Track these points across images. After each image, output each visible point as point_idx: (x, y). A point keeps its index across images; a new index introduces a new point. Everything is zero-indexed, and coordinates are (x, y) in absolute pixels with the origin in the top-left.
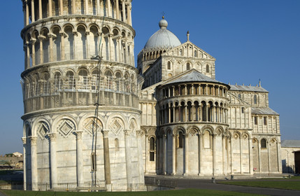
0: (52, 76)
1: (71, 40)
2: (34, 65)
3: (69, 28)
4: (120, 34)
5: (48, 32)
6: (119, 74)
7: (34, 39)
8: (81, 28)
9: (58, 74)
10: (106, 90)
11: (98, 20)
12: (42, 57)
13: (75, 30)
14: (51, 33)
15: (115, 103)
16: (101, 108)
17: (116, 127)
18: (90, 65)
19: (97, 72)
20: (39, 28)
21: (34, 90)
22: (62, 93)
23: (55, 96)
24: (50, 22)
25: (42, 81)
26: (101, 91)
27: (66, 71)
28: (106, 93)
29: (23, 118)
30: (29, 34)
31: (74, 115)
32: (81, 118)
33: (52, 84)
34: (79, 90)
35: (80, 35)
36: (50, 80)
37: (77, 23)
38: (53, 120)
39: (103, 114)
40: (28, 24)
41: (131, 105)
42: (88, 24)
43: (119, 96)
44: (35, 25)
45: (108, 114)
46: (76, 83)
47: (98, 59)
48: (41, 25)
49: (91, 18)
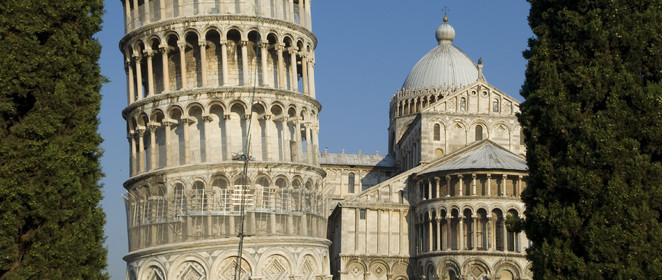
0: (170, 189)
1: (201, 127)
2: (143, 172)
3: (196, 109)
4: (285, 112)
5: (163, 117)
6: (281, 181)
7: (142, 127)
8: (217, 108)
9: (179, 187)
10: (258, 210)
11: (244, 94)
12: (154, 158)
13: (206, 112)
14: (167, 119)
15: (274, 232)
16: (249, 242)
17: (275, 271)
18: (230, 169)
19: (243, 180)
20: (149, 110)
21: (143, 213)
22: (185, 218)
23: (173, 223)
24: (165, 101)
25: (154, 198)
26: (249, 213)
27: (192, 182)
28: (258, 215)
29: (125, 259)
30: (133, 119)
31: (204, 254)
32: (214, 258)
33: (169, 203)
34: (214, 213)
35: (216, 118)
36: (166, 196)
37: (209, 101)
38: (171, 263)
39: (252, 251)
40: (132, 101)
41: (306, 232)
42: (227, 102)
43: (282, 218)
44: (143, 104)
45: (260, 251)
46: (209, 202)
47: (245, 158)
48: (151, 105)
49: (233, 91)
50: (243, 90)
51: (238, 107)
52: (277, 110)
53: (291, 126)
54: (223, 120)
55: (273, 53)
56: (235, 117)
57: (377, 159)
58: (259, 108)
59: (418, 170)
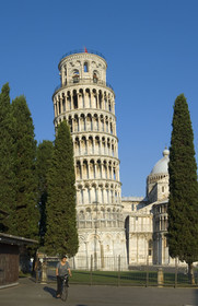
1: (82, 192)
3: (80, 187)
4: (110, 187)
6: (109, 210)
8: (87, 186)
13: (83, 188)
18: (92, 206)
19: (96, 210)
28: (101, 221)
35: (87, 189)
37: (84, 184)
42: (90, 184)
43: (109, 222)
46: (85, 217)
47: (97, 203)
49: (92, 180)
50: (96, 180)
51: (94, 185)
52: (107, 186)
53: (112, 191)
54: (89, 190)
55: (105, 167)
56: (93, 189)
57: (142, 199)
58: (101, 186)
59: (156, 203)
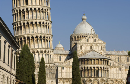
37: (32, 51)
42: (35, 51)
49: (37, 49)
50: (39, 49)
51: (38, 52)
52: (45, 52)
53: (48, 55)
55: (44, 40)
56: (37, 54)
58: (42, 52)
